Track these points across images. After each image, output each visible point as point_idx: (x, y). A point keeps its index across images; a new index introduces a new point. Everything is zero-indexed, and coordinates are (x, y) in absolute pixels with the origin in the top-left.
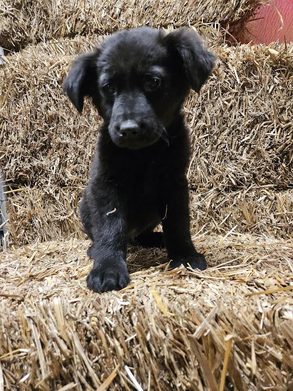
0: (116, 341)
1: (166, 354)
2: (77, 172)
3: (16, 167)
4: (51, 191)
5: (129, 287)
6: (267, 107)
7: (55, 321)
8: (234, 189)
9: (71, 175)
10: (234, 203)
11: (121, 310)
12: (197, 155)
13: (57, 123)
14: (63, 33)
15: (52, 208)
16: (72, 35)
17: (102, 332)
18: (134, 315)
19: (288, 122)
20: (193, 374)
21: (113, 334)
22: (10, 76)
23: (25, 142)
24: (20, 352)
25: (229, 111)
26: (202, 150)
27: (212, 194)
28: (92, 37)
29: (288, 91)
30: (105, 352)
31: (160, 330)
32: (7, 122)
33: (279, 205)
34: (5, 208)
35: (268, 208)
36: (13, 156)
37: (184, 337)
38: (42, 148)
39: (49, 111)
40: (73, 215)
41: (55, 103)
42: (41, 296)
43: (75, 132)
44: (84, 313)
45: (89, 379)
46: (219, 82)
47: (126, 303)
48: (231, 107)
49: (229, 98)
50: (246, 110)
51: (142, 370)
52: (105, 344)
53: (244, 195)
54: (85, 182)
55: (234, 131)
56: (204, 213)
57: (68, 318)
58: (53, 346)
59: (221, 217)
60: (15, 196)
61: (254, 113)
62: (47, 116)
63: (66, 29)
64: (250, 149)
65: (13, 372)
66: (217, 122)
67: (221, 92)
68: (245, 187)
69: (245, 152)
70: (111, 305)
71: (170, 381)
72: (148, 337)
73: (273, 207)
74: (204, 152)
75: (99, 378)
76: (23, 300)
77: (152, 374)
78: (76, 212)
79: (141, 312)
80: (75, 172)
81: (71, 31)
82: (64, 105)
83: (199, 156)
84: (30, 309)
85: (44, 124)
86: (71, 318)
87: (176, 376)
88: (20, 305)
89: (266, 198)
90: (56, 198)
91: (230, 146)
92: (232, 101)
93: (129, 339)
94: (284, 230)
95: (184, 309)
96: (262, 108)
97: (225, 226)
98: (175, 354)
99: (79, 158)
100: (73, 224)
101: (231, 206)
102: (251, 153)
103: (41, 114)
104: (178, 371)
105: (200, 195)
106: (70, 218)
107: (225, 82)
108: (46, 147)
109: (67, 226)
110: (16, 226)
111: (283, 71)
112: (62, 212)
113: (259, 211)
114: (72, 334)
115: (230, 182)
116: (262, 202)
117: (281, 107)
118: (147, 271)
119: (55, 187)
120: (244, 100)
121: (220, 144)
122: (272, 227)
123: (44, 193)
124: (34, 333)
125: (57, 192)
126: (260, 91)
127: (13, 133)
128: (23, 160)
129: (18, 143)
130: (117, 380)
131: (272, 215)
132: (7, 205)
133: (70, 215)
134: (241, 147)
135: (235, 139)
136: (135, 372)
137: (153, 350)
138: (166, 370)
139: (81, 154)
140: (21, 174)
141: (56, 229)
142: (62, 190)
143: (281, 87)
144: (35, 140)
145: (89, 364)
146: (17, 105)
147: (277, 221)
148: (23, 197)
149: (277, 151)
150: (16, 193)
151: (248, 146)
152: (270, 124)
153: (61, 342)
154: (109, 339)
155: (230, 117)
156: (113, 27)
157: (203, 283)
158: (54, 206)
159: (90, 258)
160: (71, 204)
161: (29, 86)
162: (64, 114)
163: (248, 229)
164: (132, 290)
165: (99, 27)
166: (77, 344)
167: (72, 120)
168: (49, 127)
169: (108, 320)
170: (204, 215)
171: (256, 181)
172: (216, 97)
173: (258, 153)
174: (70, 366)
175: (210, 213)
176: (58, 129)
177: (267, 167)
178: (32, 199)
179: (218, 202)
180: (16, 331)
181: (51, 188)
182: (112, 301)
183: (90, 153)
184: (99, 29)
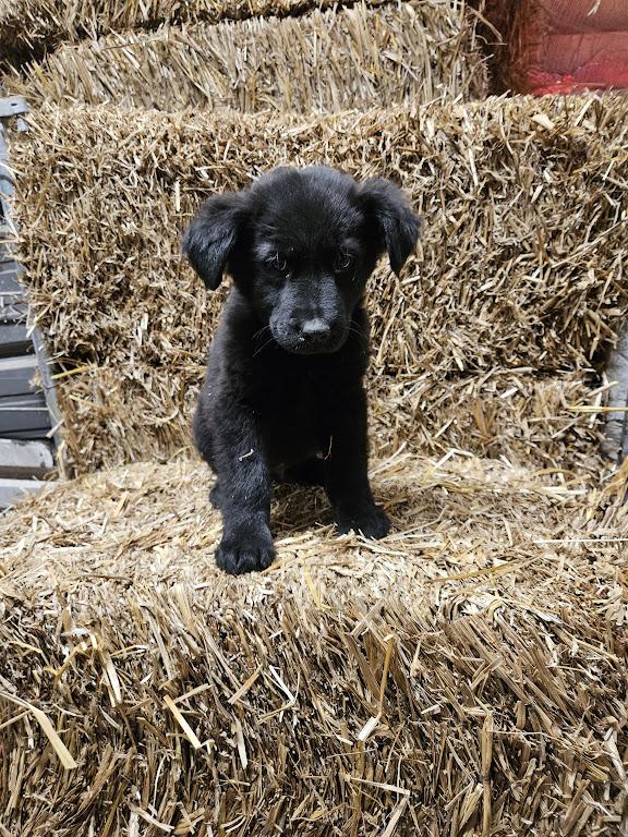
0: (258, 638)
1: (320, 652)
2: (180, 340)
3: (71, 331)
4: (137, 375)
5: (274, 566)
6: (527, 228)
7: (178, 612)
8: (463, 375)
9: (170, 346)
10: (460, 402)
11: (263, 601)
12: (397, 315)
13: (140, 250)
14: (132, 19)
15: (139, 402)
16: (152, 24)
17: (239, 627)
18: (280, 607)
19: (564, 256)
20: (352, 675)
21: (254, 630)
22: (45, 158)
23: (82, 285)
24: (135, 649)
25: (458, 234)
26: (407, 305)
27: (422, 384)
28: (194, 28)
29: (567, 199)
30: (244, 650)
31: (312, 625)
32: (47, 248)
33: (538, 404)
34: (56, 400)
35: (518, 408)
36: (62, 310)
37: (341, 634)
38: (115, 295)
39: (123, 226)
40: (177, 416)
41: (134, 211)
42: (155, 579)
43: (174, 267)
44: (216, 604)
45: (226, 680)
46: (442, 180)
47: (270, 592)
48: (462, 227)
49: (458, 210)
50: (489, 233)
51: (290, 670)
52: (243, 641)
53: (478, 386)
54: (197, 358)
55: (465, 273)
56: (408, 417)
57: (196, 609)
58: (178, 642)
59: (437, 425)
60: (71, 380)
61: (504, 239)
62: (120, 236)
63: (139, 10)
64: (493, 304)
65: (128, 671)
66: (436, 253)
67: (443, 199)
68: (481, 372)
69: (484, 309)
70: (250, 594)
71: (325, 681)
72: (297, 634)
73: (526, 409)
74: (411, 309)
75: (239, 679)
76: (131, 583)
77: (302, 674)
78: (182, 412)
79: (288, 604)
80: (176, 340)
81: (149, 16)
82: (152, 216)
83: (402, 315)
84: (143, 596)
85: (115, 252)
86: (199, 609)
87: (331, 676)
88: (129, 591)
89: (518, 392)
90: (145, 386)
91: (458, 301)
92: (465, 217)
93: (274, 635)
94: (543, 447)
95: (343, 600)
96: (518, 231)
97: (444, 439)
98: (330, 653)
99: (184, 316)
100: (178, 432)
101: (454, 406)
102: (495, 311)
103: (108, 233)
104: (333, 672)
105: (401, 386)
106: (172, 420)
107: (451, 179)
108: (122, 293)
109: (169, 435)
110: (77, 434)
111: (562, 160)
112: (157, 411)
113: (502, 415)
114: (202, 629)
115: (454, 365)
116: (510, 399)
117: (553, 228)
118: (302, 538)
119: (144, 367)
120: (486, 214)
121: (440, 295)
122: (523, 442)
123: (123, 378)
124: (151, 627)
125: (146, 376)
126: (517, 198)
127: (59, 268)
128: (82, 317)
129: (71, 287)
130: (260, 680)
131: (525, 421)
132: (58, 396)
133: (173, 416)
134: (478, 300)
135: (467, 287)
136: (282, 672)
137: (303, 648)
138: (319, 670)
139: (187, 307)
140: (80, 342)
141: (149, 440)
142: (156, 371)
143: (554, 192)
144: (102, 280)
145: (225, 663)
146: (63, 214)
147: (532, 432)
148: (87, 383)
149: (542, 309)
150: (73, 375)
151: (491, 299)
152: (532, 259)
153: (189, 638)
154: (249, 635)
155: (460, 245)
156: (238, 7)
157: (376, 560)
158: (144, 400)
159: (215, 507)
160: (173, 397)
161: (83, 178)
162: (153, 232)
163: (482, 445)
164: (278, 572)
165: (209, 6)
166: (210, 641)
167: (167, 245)
168: (126, 256)
169: (247, 613)
170: (408, 421)
171: (502, 362)
172: (435, 208)
173: (507, 314)
174: (201, 665)
175: (418, 418)
176: (142, 262)
177: (522, 338)
178: (102, 387)
179: (432, 398)
180: (128, 624)
181: (137, 368)
182: (251, 588)
183: (204, 305)
184: (209, 11)
